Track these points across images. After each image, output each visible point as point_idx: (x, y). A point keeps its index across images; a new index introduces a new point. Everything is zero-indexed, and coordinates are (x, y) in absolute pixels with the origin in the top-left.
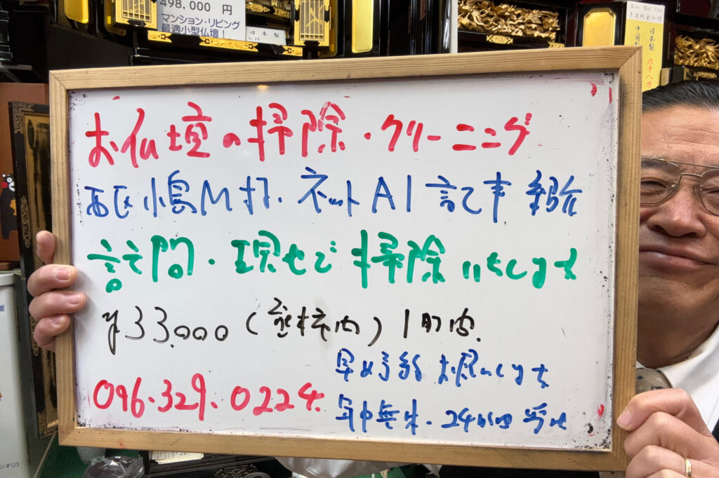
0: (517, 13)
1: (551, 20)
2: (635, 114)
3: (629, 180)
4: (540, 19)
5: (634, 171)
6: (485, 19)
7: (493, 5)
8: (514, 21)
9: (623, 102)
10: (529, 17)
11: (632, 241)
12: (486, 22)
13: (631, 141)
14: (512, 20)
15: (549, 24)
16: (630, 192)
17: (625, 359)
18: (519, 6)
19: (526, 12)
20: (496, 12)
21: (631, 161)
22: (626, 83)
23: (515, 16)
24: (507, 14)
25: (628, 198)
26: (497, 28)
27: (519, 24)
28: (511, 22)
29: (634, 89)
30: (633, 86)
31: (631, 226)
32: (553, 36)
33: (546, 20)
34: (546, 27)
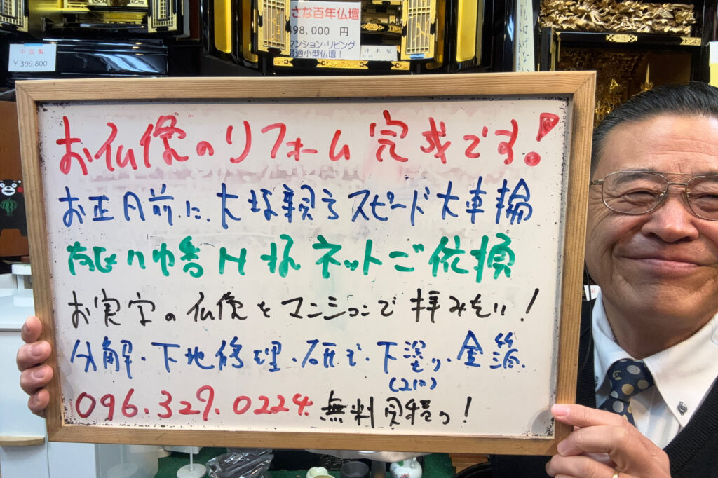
0: (643, 8)
1: (685, 13)
4: (672, 13)
6: (605, 18)
7: (615, 3)
8: (640, 17)
10: (657, 11)
12: (606, 21)
14: (637, 16)
15: (682, 17)
18: (646, 1)
19: (655, 7)
20: (618, 9)
23: (641, 12)
24: (631, 10)
26: (619, 26)
27: (646, 20)
28: (636, 19)
32: (688, 30)
33: (679, 13)
34: (679, 21)
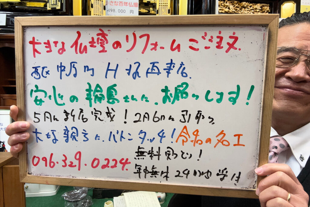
0: (250, 5)
1: (266, 8)
2: (275, 45)
3: (270, 74)
4: (261, 7)
5: (272, 70)
6: (236, 9)
7: (239, 3)
8: (249, 9)
9: (270, 40)
10: (255, 7)
11: (270, 101)
12: (236, 10)
13: (272, 57)
14: (247, 8)
15: (265, 9)
16: (270, 80)
17: (264, 151)
18: (251, 3)
19: (254, 5)
20: (240, 5)
21: (271, 66)
22: (271, 31)
23: (249, 7)
24: (245, 6)
25: (269, 82)
26: (241, 12)
27: (251, 10)
28: (248, 9)
29: (275, 34)
30: (274, 32)
31: (270, 94)
33: (264, 7)
34: (263, 11)
